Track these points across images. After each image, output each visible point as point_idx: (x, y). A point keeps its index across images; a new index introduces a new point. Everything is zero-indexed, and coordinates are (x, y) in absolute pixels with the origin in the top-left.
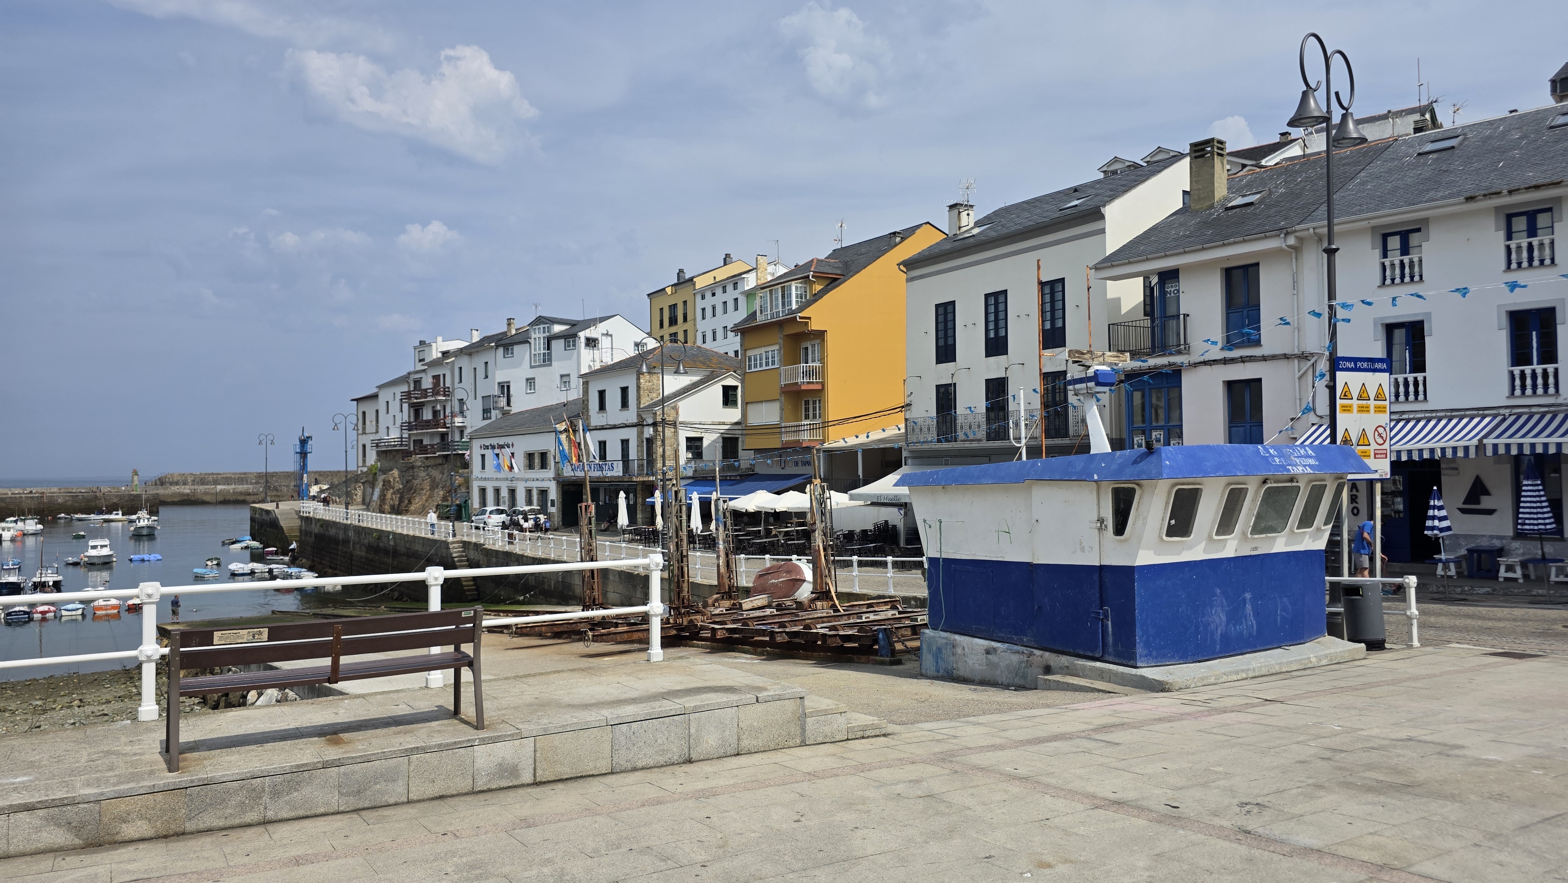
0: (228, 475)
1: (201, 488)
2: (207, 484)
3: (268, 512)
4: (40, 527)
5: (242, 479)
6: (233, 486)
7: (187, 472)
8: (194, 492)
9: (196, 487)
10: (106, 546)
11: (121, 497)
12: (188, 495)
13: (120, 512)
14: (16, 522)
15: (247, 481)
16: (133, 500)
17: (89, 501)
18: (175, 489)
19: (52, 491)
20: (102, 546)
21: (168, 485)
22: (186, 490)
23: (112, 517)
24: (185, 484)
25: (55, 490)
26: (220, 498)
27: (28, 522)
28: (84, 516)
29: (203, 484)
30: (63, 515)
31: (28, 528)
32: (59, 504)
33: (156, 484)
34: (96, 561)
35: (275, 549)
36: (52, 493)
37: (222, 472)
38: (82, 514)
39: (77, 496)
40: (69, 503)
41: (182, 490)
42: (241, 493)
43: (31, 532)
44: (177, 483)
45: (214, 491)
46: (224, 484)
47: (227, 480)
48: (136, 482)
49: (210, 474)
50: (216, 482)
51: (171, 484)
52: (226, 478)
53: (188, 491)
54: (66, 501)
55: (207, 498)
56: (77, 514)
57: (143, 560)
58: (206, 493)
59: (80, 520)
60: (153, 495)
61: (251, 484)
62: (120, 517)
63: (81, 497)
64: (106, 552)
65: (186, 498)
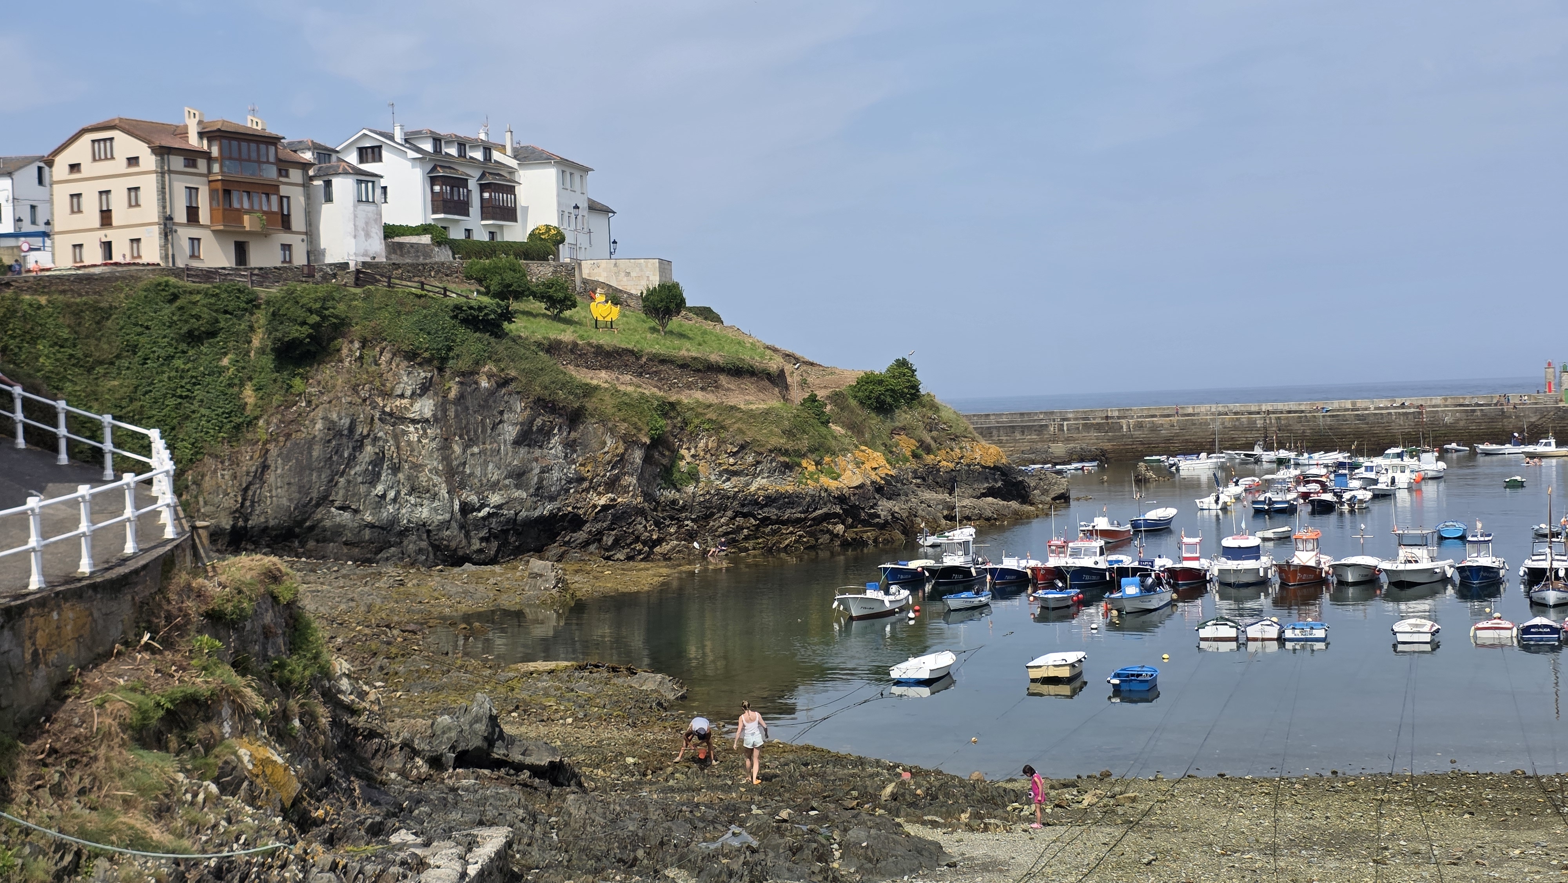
4: (1442, 465)
11: (1543, 412)
13: (1553, 441)
14: (1400, 455)
17: (1493, 420)
19: (1434, 402)
23: (1540, 449)
25: (1438, 400)
27: (1423, 455)
28: (1494, 447)
30: (1454, 445)
31: (1424, 467)
32: (1446, 425)
36: (1434, 406)
38: (1491, 443)
39: (1474, 411)
40: (1462, 423)
43: (1430, 474)
54: (1457, 421)
56: (1483, 444)
59: (1487, 454)
62: (1552, 449)
63: (1479, 413)
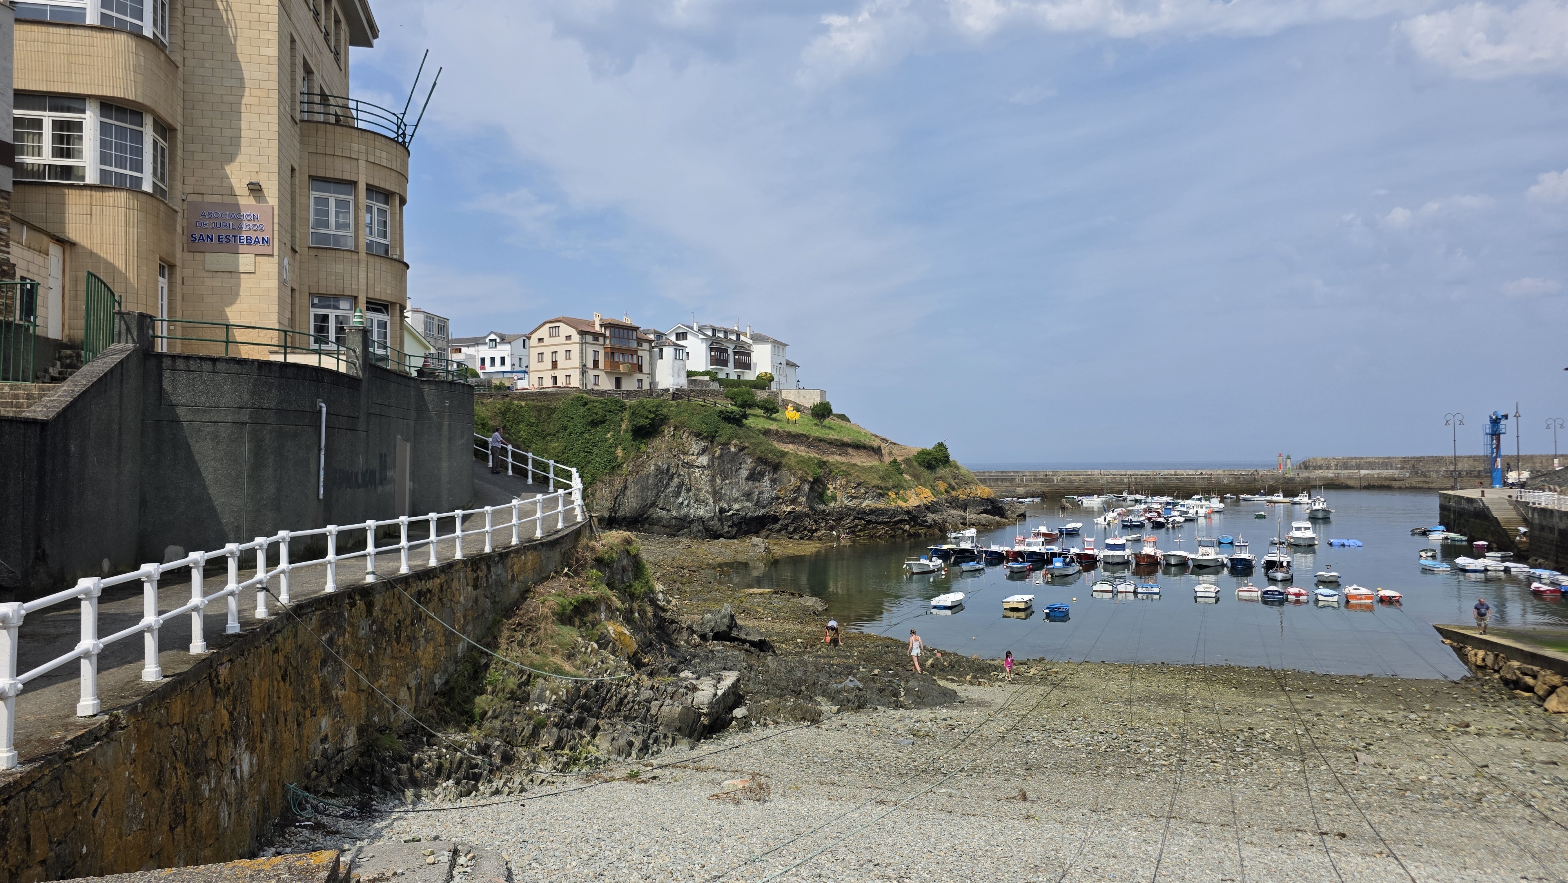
0: (1371, 460)
1: (1344, 473)
2: (1350, 468)
3: (1470, 500)
4: (1222, 505)
5: (1386, 463)
6: (1377, 471)
7: (1330, 456)
8: (1338, 476)
9: (1340, 471)
10: (1309, 528)
11: (1277, 480)
12: (1332, 479)
13: (1281, 495)
14: (1200, 499)
15: (1391, 466)
16: (1287, 483)
17: (1249, 482)
18: (1319, 473)
20: (1306, 528)
21: (1311, 468)
22: (1330, 474)
23: (1274, 498)
24: (1328, 468)
25: (1220, 472)
26: (1365, 483)
27: (1212, 500)
28: (1250, 497)
29: (1346, 468)
30: (1228, 495)
31: (1213, 506)
32: (1224, 485)
33: (1300, 468)
34: (1302, 543)
35: (1486, 543)
36: (1218, 475)
37: (1364, 457)
38: (1248, 495)
39: (1239, 477)
40: (1233, 484)
41: (1325, 474)
42: (1386, 479)
43: (1216, 510)
44: (1320, 467)
45: (1357, 476)
46: (1367, 469)
47: (1371, 465)
48: (1289, 466)
49: (1352, 459)
50: (1359, 467)
51: (1315, 468)
52: (1369, 462)
53: (1332, 475)
54: (1230, 482)
55: (1351, 483)
56: (1243, 495)
57: (1343, 545)
58: (1350, 478)
59: (1245, 500)
60: (1305, 478)
61: (1397, 469)
62: (1281, 498)
63: (1242, 479)
64: (1309, 534)
65: (1330, 482)
